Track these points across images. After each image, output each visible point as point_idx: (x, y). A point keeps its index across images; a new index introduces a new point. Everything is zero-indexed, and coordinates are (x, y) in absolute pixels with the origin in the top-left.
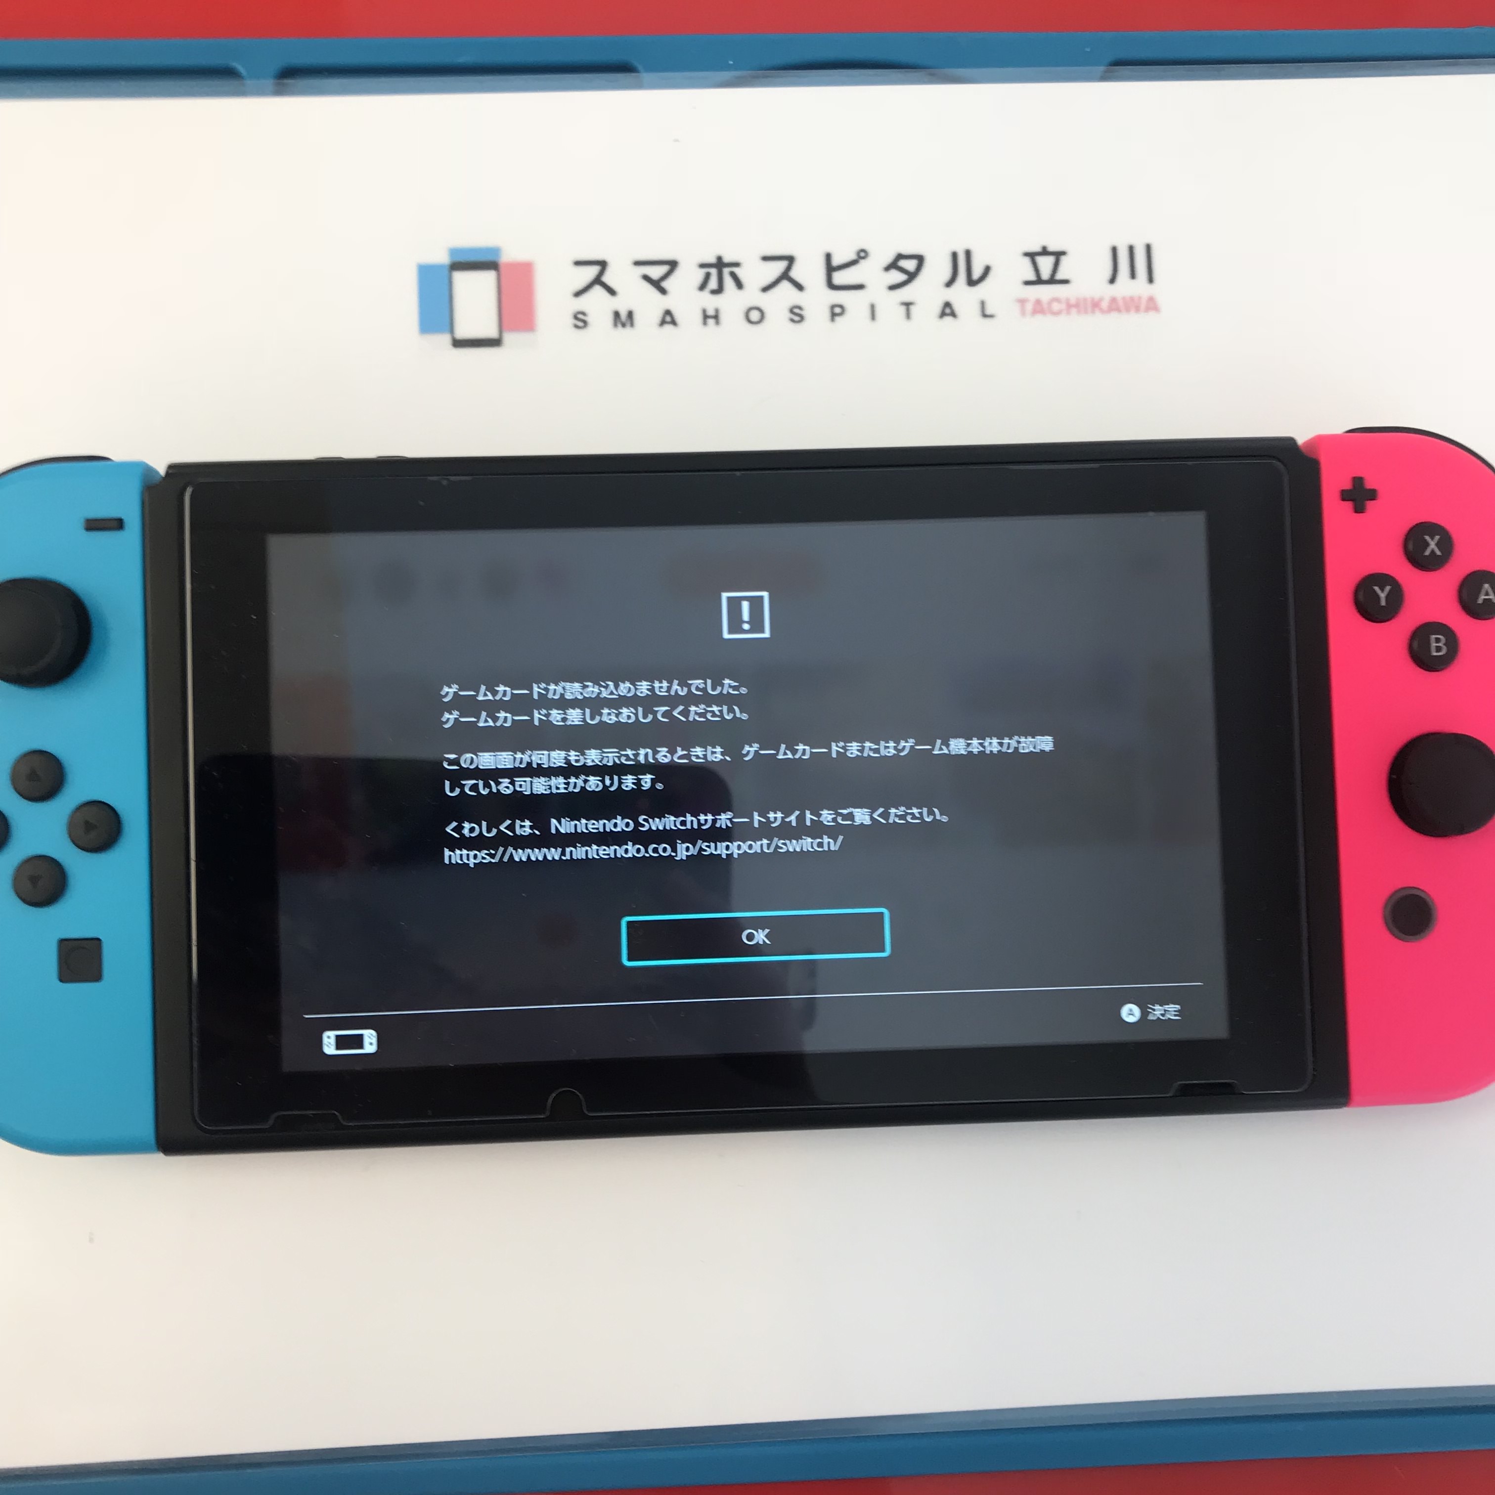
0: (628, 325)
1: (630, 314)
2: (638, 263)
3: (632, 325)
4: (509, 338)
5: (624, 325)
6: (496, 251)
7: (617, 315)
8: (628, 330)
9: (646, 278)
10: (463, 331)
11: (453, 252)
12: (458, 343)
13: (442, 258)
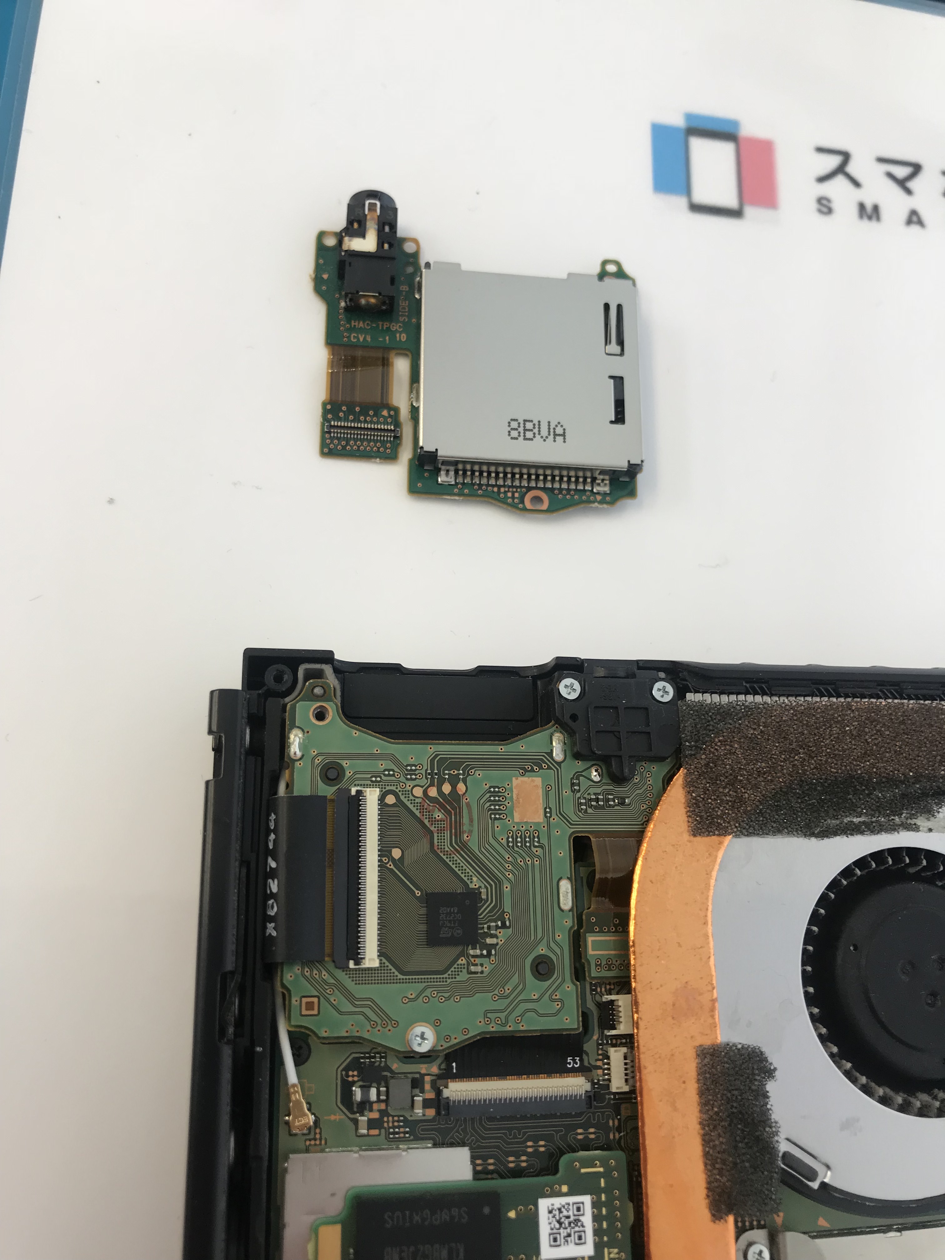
0: (874, 218)
1: (876, 208)
2: (882, 160)
3: (878, 219)
4: (750, 211)
5: (870, 218)
6: (735, 124)
7: (862, 207)
8: (873, 224)
9: (890, 175)
10: (701, 196)
11: (689, 117)
12: (697, 208)
13: (678, 121)
